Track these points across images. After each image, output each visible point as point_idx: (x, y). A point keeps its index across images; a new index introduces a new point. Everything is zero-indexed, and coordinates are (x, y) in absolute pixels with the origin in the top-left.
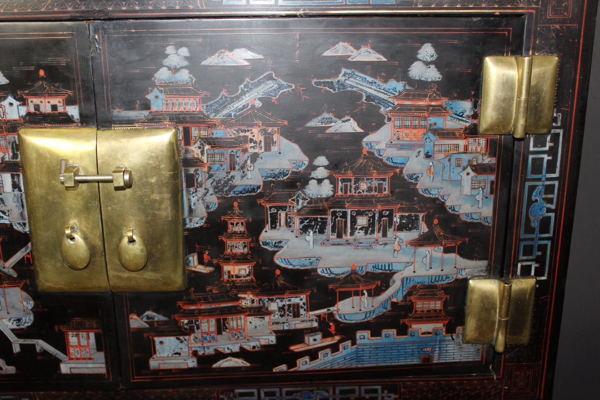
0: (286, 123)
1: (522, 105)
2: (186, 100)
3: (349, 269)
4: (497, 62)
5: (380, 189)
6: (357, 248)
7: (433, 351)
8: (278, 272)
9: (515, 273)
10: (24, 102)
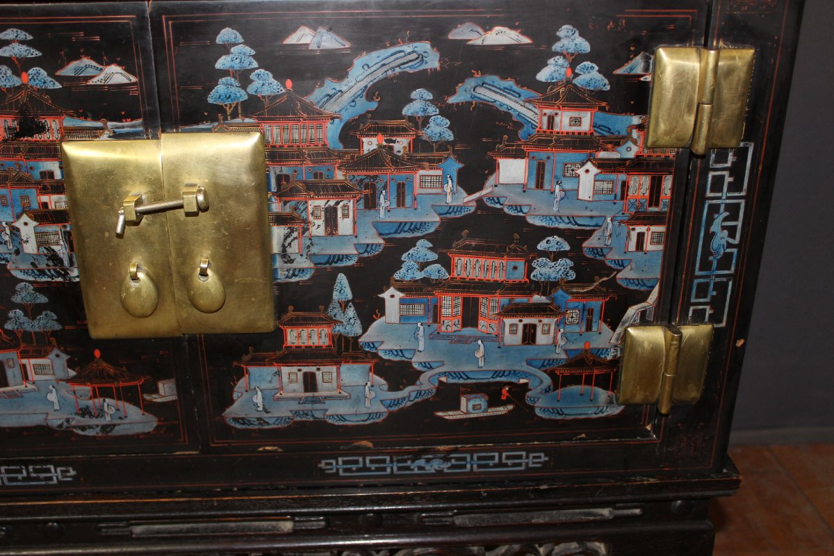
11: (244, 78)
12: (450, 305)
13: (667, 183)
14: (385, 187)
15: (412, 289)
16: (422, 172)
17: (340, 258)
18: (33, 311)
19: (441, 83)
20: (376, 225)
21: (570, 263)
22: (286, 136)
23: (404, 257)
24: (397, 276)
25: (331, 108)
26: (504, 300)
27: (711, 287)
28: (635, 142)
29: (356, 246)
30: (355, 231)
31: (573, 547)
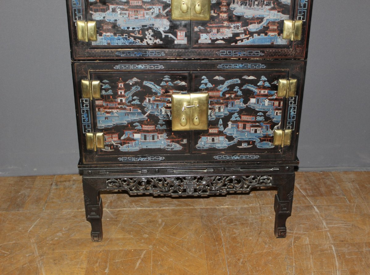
3: (252, 16)
6: (255, 10)
7: (274, 41)
8: (234, 16)
9: (296, 19)
11: (206, 84)
12: (241, 125)
13: (282, 103)
14: (230, 103)
15: (234, 122)
16: (237, 101)
17: (221, 116)
18: (162, 125)
19: (241, 86)
20: (227, 110)
21: (264, 117)
22: (212, 94)
23: (232, 116)
24: (231, 120)
25: (221, 90)
26: (251, 124)
27: (291, 122)
28: (275, 96)
29: (224, 114)
30: (223, 111)
31: (265, 177)
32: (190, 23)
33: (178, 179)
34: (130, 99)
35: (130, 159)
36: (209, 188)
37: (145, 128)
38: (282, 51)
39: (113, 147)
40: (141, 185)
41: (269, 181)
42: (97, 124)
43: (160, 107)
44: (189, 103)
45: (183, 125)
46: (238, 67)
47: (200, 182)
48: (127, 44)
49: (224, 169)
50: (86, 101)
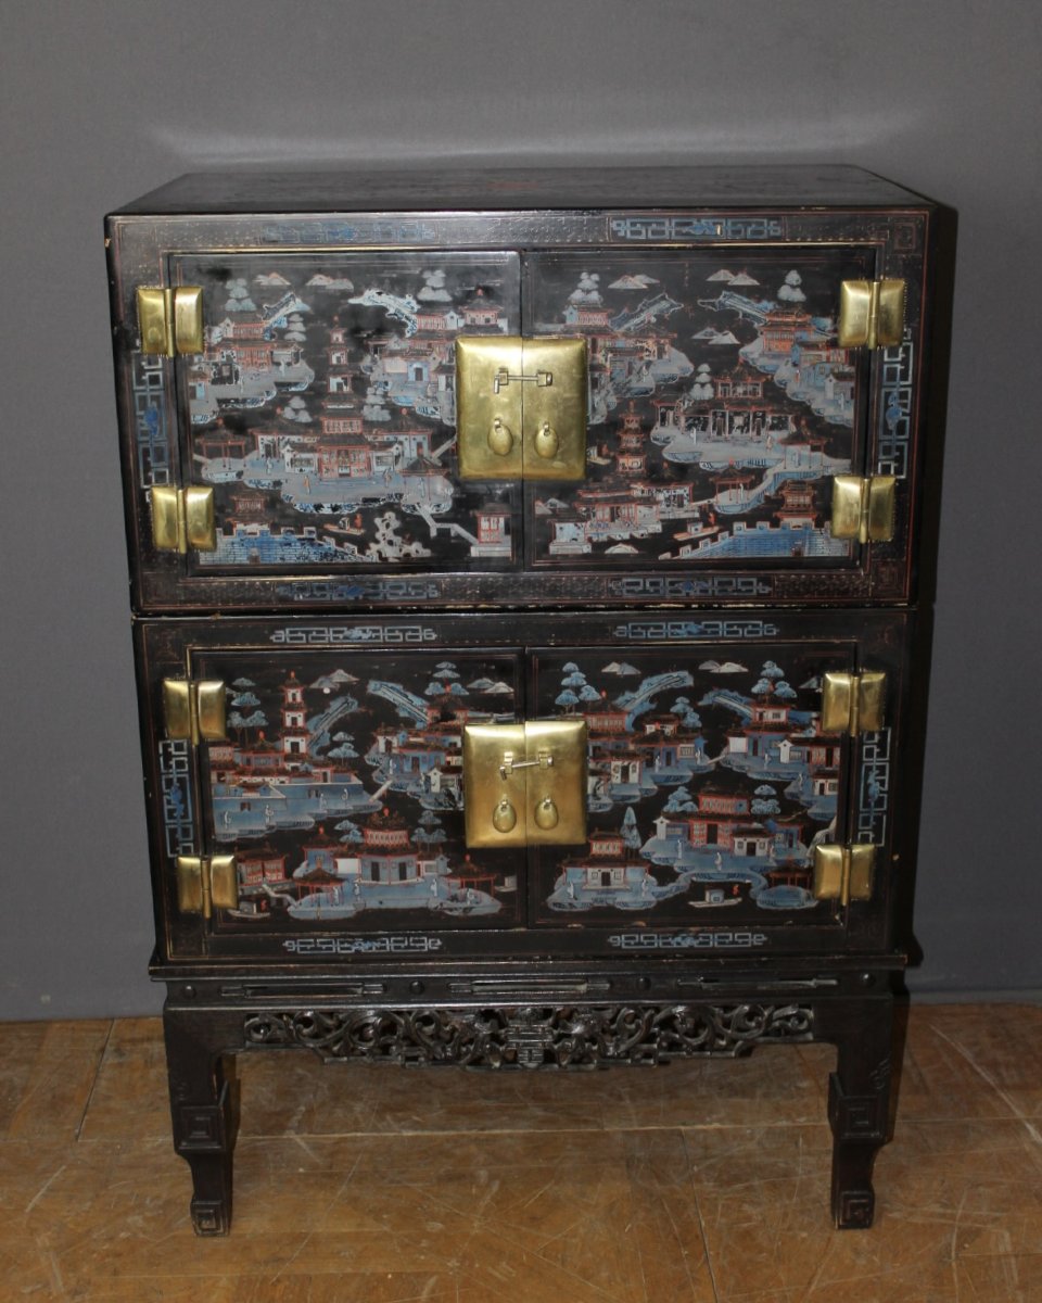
0: (676, 335)
1: (873, 321)
2: (595, 316)
3: (726, 464)
4: (852, 286)
5: (754, 393)
6: (734, 445)
7: (803, 545)
8: (665, 465)
9: (876, 472)
10: (462, 315)
11: (577, 690)
12: (699, 828)
13: (837, 753)
14: (659, 754)
15: (676, 818)
16: (682, 745)
17: (630, 797)
18: (430, 829)
19: (694, 694)
20: (653, 777)
21: (775, 802)
22: (600, 724)
23: (670, 797)
24: (665, 809)
25: (628, 708)
26: (735, 826)
27: (872, 819)
28: (814, 728)
29: (640, 790)
30: (639, 781)
31: (790, 1011)
32: (519, 487)
33: (487, 1015)
34: (326, 742)
35: (324, 947)
36: (595, 1048)
37: (377, 838)
38: (830, 577)
39: (268, 904)
40: (364, 1039)
41: (805, 1025)
42: (213, 826)
43: (423, 769)
44: (522, 751)
45: (504, 828)
46: (683, 632)
47: (565, 1027)
48: (315, 558)
49: (647, 981)
50: (179, 747)
